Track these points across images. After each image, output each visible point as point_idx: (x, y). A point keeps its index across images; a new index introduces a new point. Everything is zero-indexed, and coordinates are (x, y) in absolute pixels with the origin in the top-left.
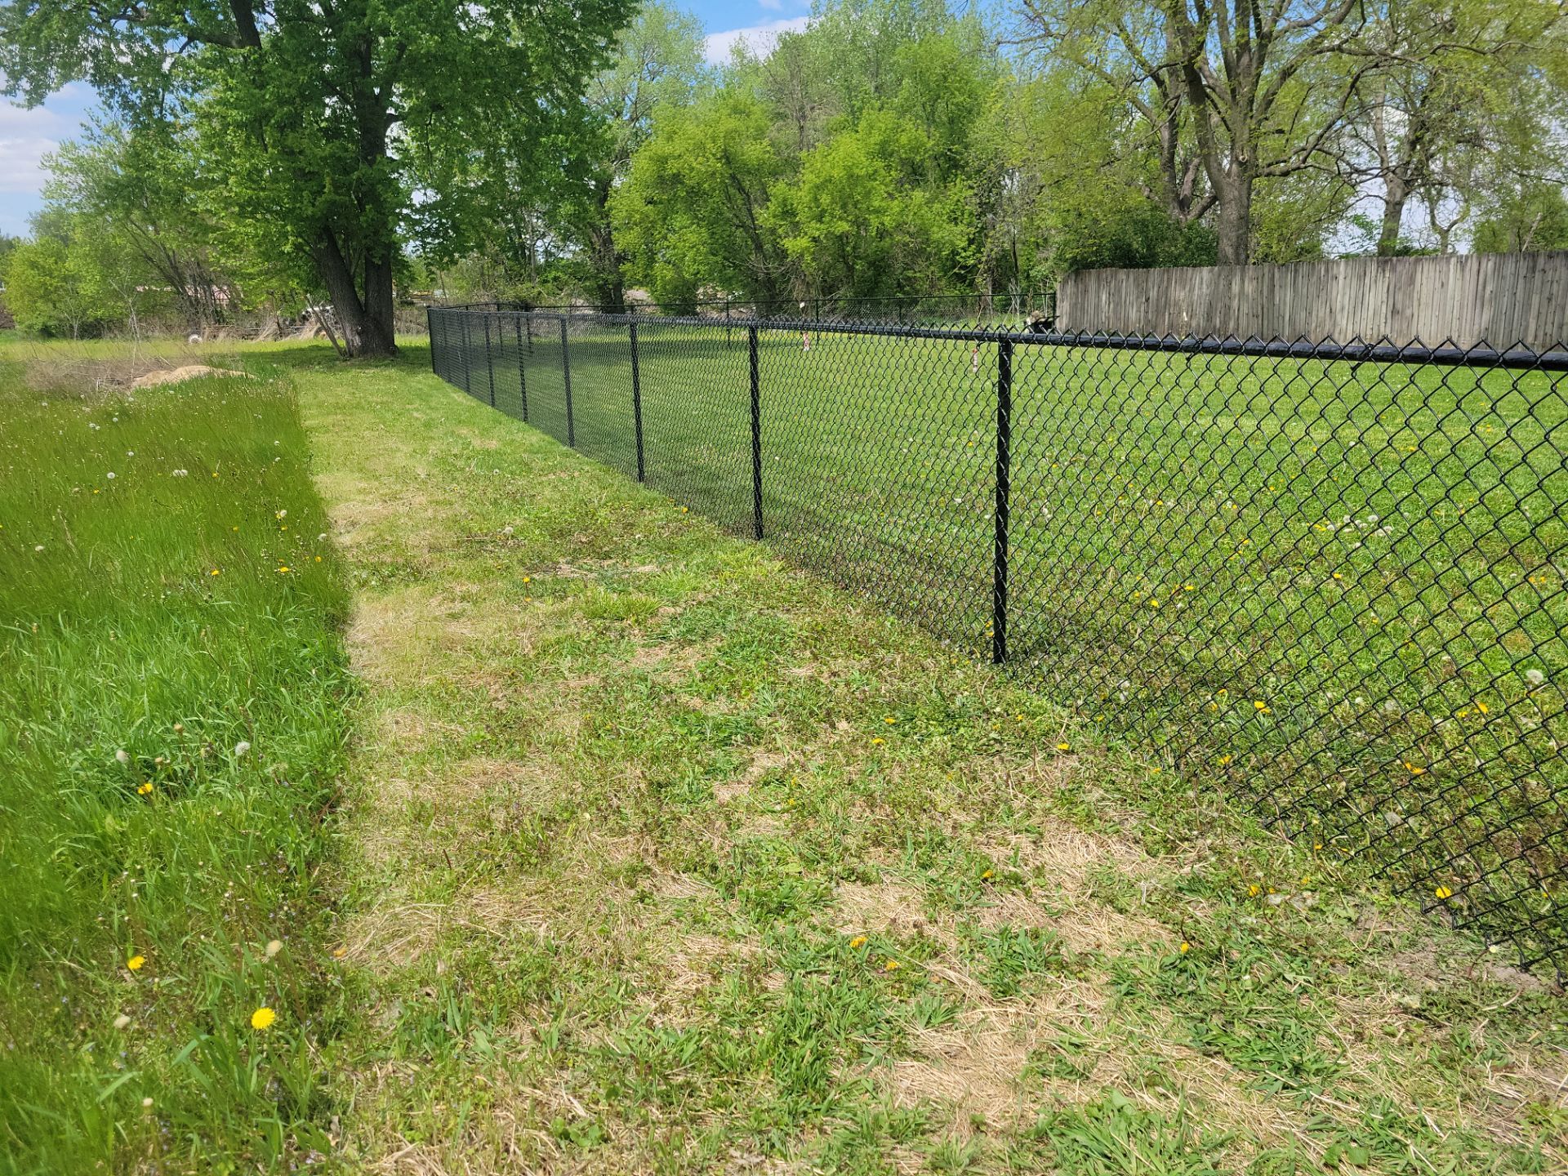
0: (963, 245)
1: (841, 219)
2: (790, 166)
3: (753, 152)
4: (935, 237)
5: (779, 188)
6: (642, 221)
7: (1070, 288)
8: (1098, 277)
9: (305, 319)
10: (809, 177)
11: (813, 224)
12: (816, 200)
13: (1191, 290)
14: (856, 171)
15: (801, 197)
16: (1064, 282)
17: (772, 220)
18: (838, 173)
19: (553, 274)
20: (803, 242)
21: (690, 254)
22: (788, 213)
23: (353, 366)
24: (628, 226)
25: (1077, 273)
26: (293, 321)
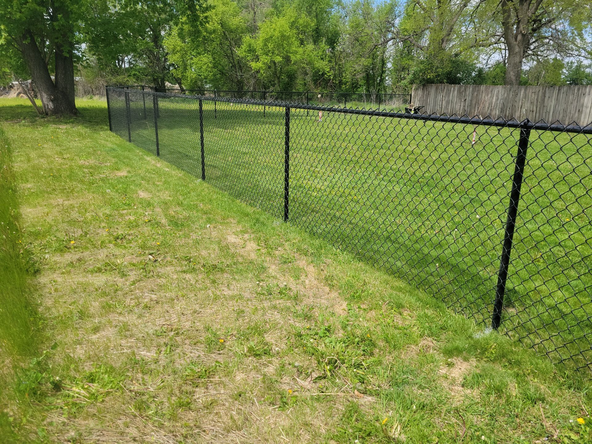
0: (328, 70)
1: (278, 55)
2: (253, 29)
3: (235, 22)
4: (317, 66)
5: (247, 39)
6: (181, 50)
7: (420, 92)
8: (437, 88)
9: (11, 87)
10: (261, 35)
11: (264, 56)
12: (266, 45)
13: (492, 97)
14: (285, 33)
15: (258, 44)
16: (416, 89)
17: (244, 53)
18: (277, 34)
19: (134, 72)
20: (260, 64)
21: (204, 67)
22: (251, 50)
23: (49, 121)
24: (174, 52)
25: (424, 85)
26: (5, 88)
